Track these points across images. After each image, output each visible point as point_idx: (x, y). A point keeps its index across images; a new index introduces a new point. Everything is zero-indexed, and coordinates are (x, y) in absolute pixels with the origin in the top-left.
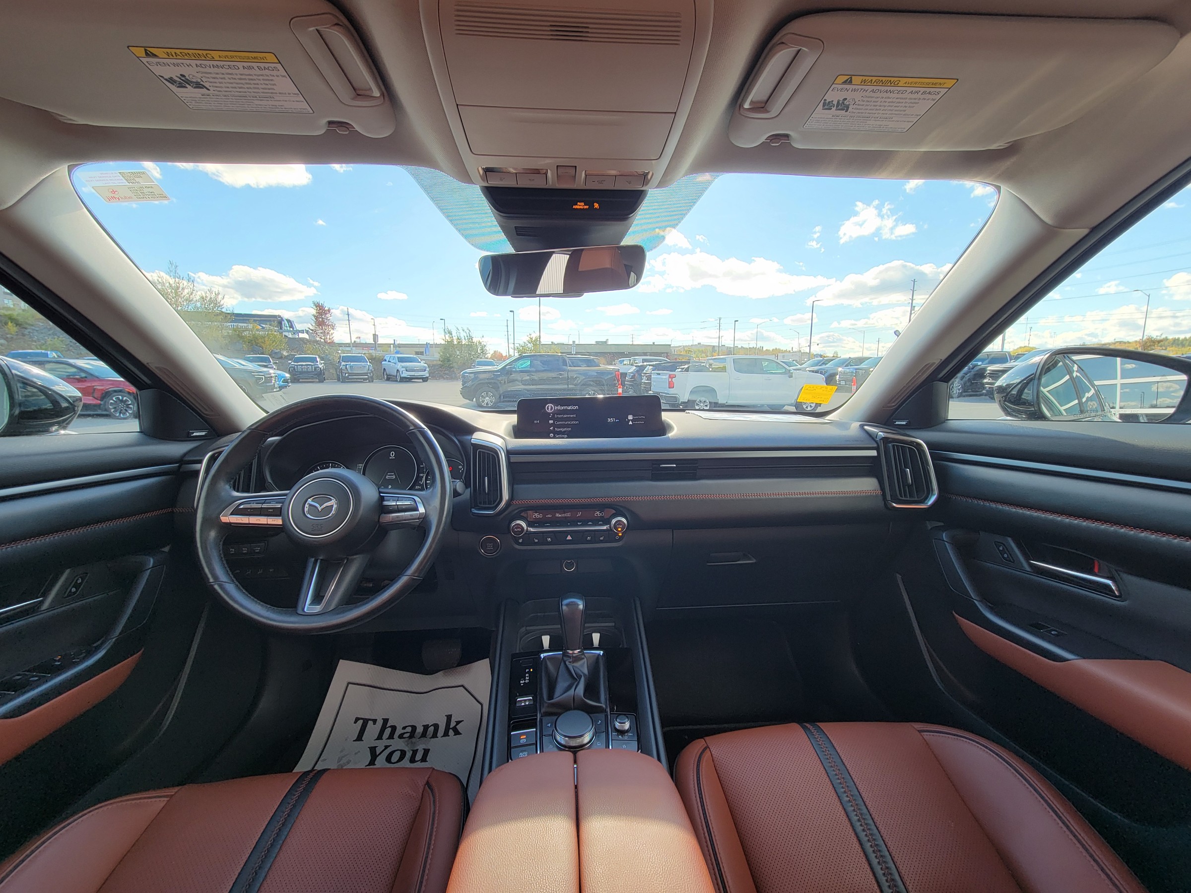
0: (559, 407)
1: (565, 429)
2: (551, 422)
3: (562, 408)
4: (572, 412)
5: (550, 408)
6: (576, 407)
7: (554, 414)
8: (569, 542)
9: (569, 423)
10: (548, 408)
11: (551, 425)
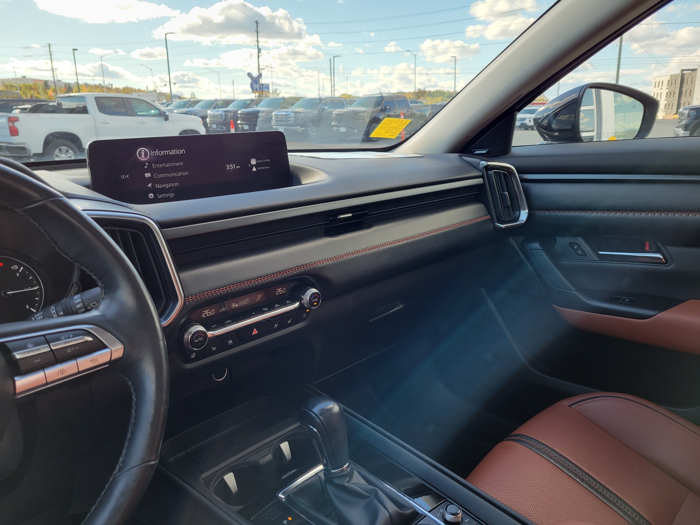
0: (157, 152)
1: (170, 185)
2: (148, 175)
3: (162, 153)
4: (176, 158)
5: (143, 154)
6: (181, 151)
7: (150, 162)
8: (257, 337)
9: (175, 175)
10: (140, 155)
11: (149, 180)
